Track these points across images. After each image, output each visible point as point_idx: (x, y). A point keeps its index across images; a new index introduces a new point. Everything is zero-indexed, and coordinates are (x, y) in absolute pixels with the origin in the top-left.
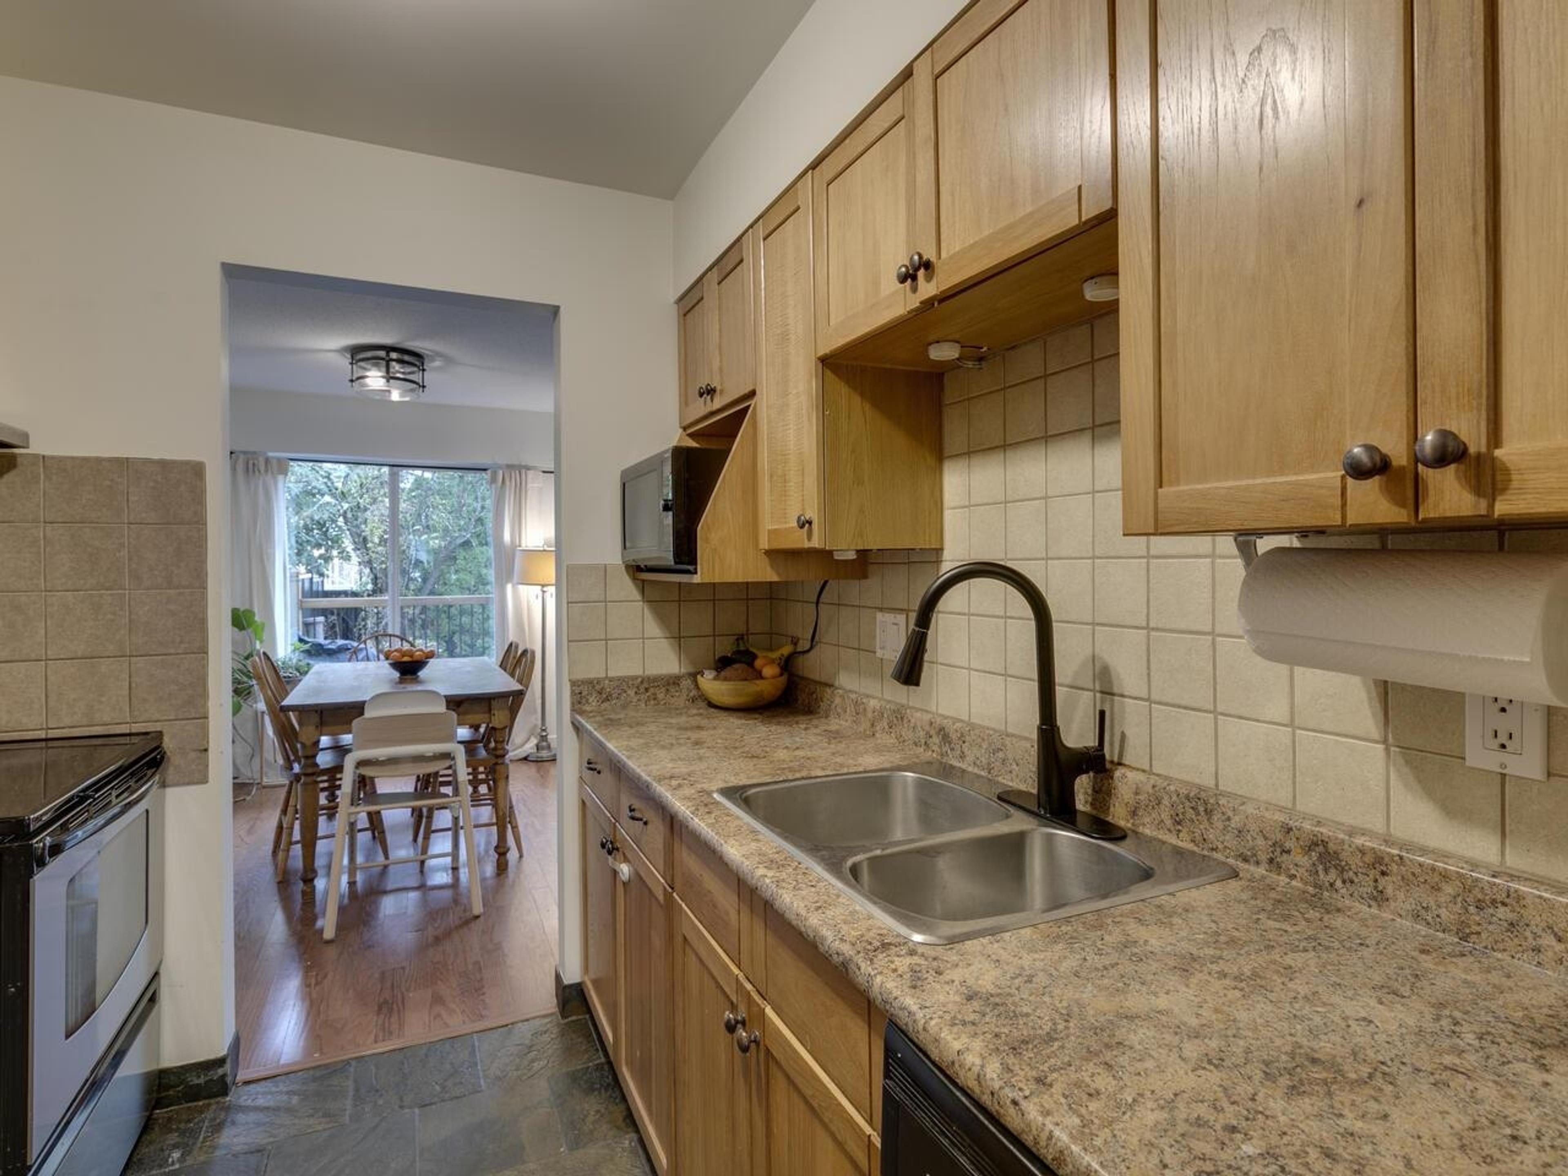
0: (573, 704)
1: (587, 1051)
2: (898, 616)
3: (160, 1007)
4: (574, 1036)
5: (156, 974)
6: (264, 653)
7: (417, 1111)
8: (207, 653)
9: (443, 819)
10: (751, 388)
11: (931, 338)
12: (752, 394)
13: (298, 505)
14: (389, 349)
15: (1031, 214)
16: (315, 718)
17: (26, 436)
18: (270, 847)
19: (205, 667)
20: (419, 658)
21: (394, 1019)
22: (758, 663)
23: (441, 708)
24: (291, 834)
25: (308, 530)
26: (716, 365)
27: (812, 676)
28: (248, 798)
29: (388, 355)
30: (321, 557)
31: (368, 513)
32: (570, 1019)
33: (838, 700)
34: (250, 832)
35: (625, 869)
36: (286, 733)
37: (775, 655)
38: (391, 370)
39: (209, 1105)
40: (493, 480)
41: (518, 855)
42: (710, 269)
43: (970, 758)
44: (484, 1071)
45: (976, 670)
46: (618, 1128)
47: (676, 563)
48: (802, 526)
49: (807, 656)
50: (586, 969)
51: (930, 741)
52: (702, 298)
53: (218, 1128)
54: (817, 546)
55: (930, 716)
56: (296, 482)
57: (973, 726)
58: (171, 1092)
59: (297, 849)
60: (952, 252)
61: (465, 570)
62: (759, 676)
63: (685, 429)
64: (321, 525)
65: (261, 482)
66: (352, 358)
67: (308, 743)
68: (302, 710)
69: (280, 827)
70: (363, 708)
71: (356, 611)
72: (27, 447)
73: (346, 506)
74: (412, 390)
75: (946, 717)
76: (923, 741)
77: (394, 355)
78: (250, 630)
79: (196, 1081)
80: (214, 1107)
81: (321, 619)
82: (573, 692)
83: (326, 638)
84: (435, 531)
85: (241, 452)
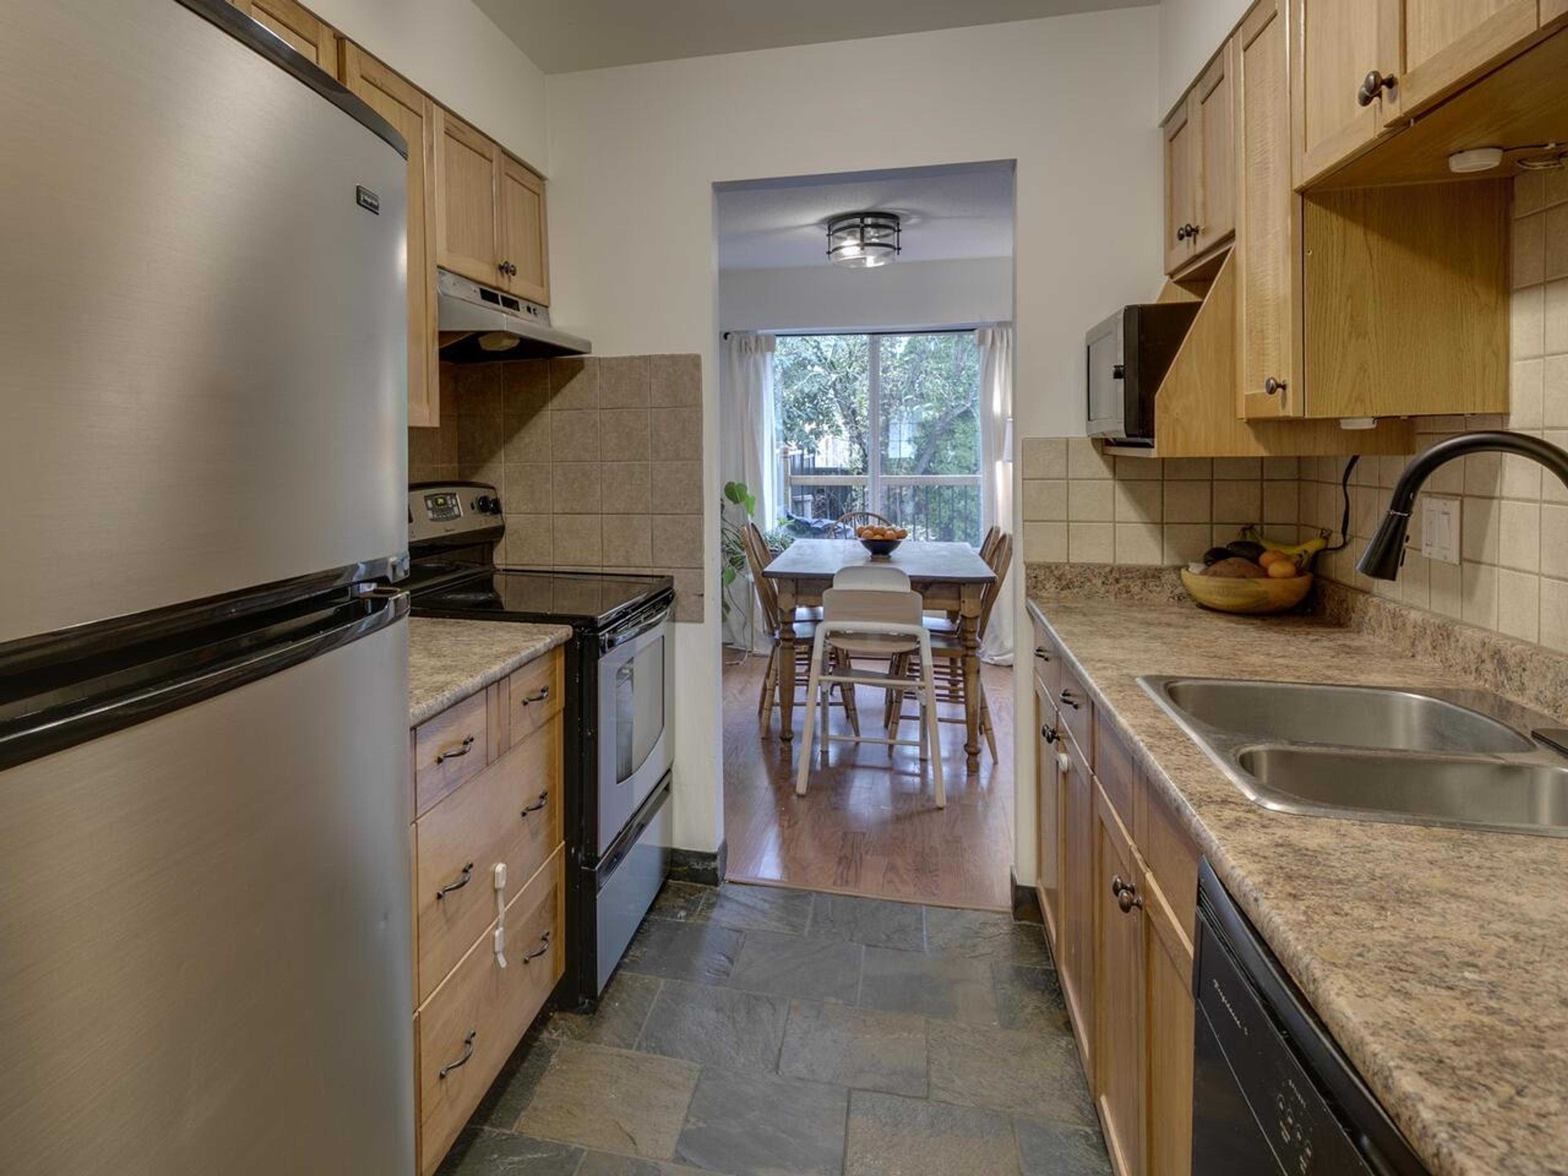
0: (1027, 588)
1: (1036, 955)
2: (1449, 503)
3: (672, 798)
4: (1025, 939)
5: (669, 771)
6: (752, 524)
7: (864, 947)
8: (702, 514)
9: (910, 707)
10: (1229, 229)
11: (1454, 146)
12: (1231, 236)
13: (788, 378)
14: (863, 215)
15: (1491, 19)
16: (791, 586)
17: (589, 344)
18: (757, 708)
19: (701, 525)
20: (890, 538)
21: (852, 872)
22: (1264, 558)
23: (907, 588)
24: (773, 696)
25: (799, 404)
26: (1199, 200)
27: (1345, 581)
28: (741, 663)
29: (862, 222)
30: (812, 432)
31: (857, 383)
32: (1023, 922)
33: (1372, 611)
34: (741, 692)
35: (1064, 758)
36: (770, 602)
37: (1295, 551)
38: (867, 235)
39: (706, 889)
40: (982, 341)
41: (991, 761)
42: (1194, 85)
43: (1531, 692)
44: (930, 938)
45: (1549, 577)
46: (1058, 1028)
47: (1128, 435)
48: (1272, 391)
49: (1340, 554)
50: (1039, 874)
51: (1482, 667)
52: (1186, 122)
53: (711, 906)
54: (1291, 415)
55: (1483, 635)
56: (788, 354)
57: (1538, 649)
58: (680, 869)
59: (777, 710)
60: (1417, 66)
61: (965, 446)
62: (1265, 574)
63: (1171, 275)
64: (812, 398)
65: (752, 359)
66: (829, 229)
67: (786, 610)
68: (781, 577)
69: (765, 690)
70: (832, 580)
71: (846, 490)
72: (590, 353)
73: (834, 377)
74: (886, 255)
75: (1506, 637)
76: (1473, 668)
77: (869, 221)
78: (743, 504)
79: (697, 867)
80: (708, 891)
81: (809, 497)
82: (1027, 575)
83: (813, 518)
84: (929, 401)
85: (735, 332)
